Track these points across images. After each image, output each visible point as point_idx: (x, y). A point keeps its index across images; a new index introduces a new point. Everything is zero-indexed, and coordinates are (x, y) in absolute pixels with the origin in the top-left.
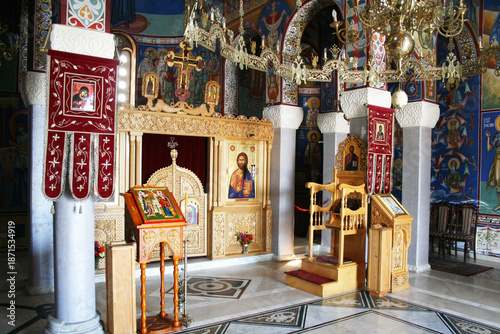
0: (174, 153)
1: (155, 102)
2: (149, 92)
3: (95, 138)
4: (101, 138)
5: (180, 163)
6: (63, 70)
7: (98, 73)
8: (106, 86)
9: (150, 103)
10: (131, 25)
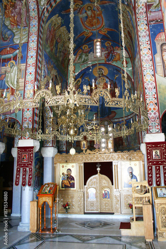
0: (99, 169)
1: (86, 150)
2: (84, 147)
4: (29, 169)
5: (101, 173)
6: (20, 151)
8: (31, 154)
9: (84, 152)
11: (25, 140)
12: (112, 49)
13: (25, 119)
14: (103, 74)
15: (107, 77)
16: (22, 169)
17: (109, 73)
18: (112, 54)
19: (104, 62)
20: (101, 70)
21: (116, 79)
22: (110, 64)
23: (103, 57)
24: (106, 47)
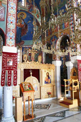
0: (31, 73)
1: (26, 61)
2: (25, 59)
3: (12, 72)
4: (14, 71)
5: (33, 76)
6: (5, 56)
7: (13, 57)
8: (15, 59)
9: (25, 62)
10: (20, 43)
11: (9, 47)
12: (32, 5)
13: (9, 30)
14: (22, 17)
15: (24, 21)
16: (7, 71)
17: (26, 19)
18: (32, 8)
19: (27, 11)
20: (23, 15)
21: (28, 23)
22: (30, 13)
23: (27, 8)
24: (29, 3)
